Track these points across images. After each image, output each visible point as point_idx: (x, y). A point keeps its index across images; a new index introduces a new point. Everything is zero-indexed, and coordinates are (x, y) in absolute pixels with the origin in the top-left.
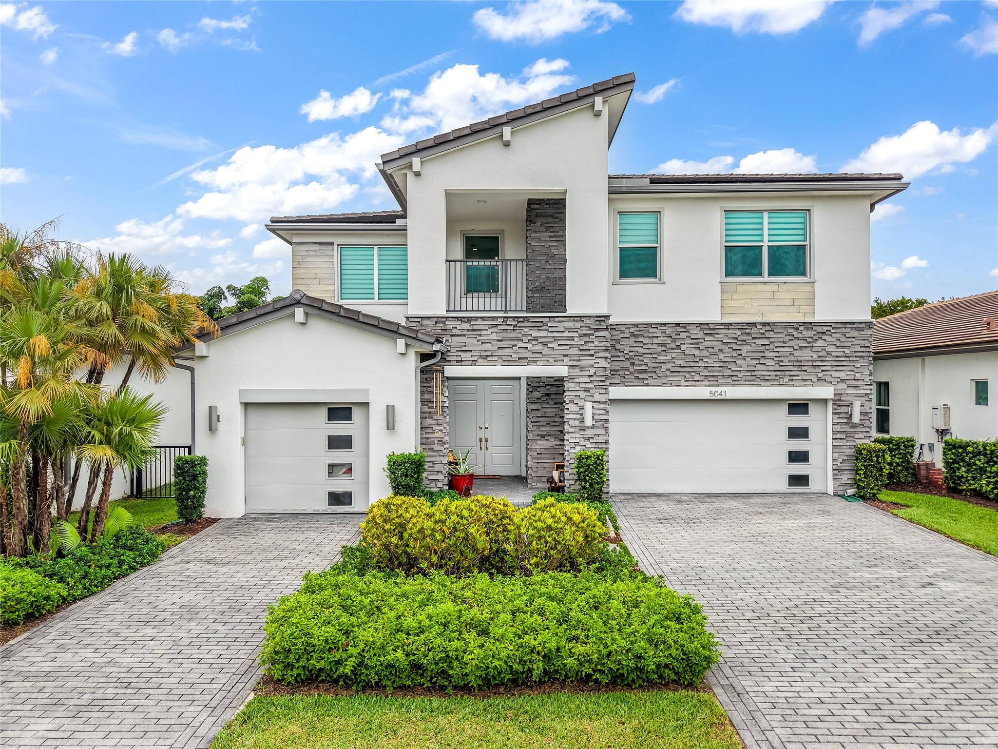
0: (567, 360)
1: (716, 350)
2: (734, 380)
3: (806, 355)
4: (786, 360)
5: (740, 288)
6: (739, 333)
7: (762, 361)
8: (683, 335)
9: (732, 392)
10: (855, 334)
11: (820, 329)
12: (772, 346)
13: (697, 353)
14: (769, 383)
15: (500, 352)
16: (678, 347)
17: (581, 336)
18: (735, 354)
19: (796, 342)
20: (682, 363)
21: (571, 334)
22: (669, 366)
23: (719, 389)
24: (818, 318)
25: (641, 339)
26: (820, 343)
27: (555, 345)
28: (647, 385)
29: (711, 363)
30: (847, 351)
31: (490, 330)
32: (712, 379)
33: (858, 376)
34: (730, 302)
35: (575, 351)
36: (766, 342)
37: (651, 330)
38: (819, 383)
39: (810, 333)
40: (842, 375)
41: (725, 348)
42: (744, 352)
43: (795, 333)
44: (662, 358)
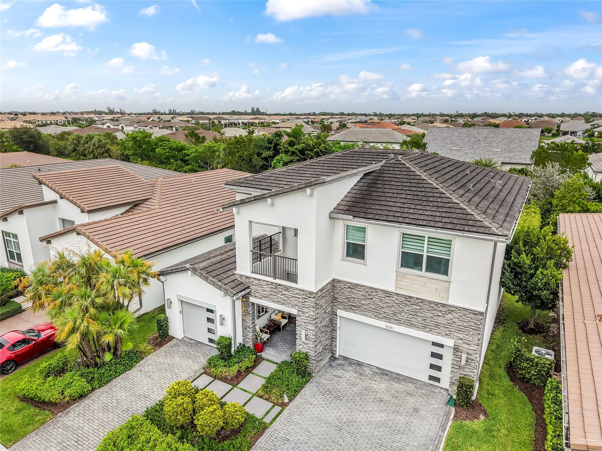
0: (297, 307)
1: (390, 305)
2: (399, 322)
3: (441, 320)
4: (429, 320)
5: (406, 276)
6: (404, 299)
7: (415, 317)
8: (374, 294)
9: (397, 328)
10: (472, 316)
11: (450, 309)
12: (421, 311)
13: (381, 304)
14: (418, 329)
15: (271, 297)
16: (371, 299)
17: (303, 298)
18: (401, 310)
19: (435, 311)
20: (373, 307)
21: (299, 296)
22: (367, 307)
23: (390, 325)
24: (450, 303)
25: (353, 290)
26: (450, 316)
27: (292, 299)
28: (356, 313)
29: (387, 311)
30: (465, 324)
31: (267, 286)
32: (387, 319)
33: (470, 339)
34: (400, 282)
35: (300, 304)
36: (419, 308)
37: (358, 287)
38: (447, 337)
39: (444, 309)
40: (461, 336)
41: (396, 305)
42: (405, 310)
43: (436, 307)
44: (363, 302)
